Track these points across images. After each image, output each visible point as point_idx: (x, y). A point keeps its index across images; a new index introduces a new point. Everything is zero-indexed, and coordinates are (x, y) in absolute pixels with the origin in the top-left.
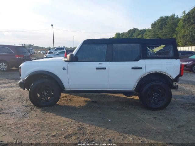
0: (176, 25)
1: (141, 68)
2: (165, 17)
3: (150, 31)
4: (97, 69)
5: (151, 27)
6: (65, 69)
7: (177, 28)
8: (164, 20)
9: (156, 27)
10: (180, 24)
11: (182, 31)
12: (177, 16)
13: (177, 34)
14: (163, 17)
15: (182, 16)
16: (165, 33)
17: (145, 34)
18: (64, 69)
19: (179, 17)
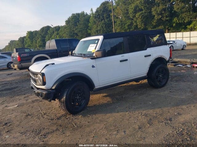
0: (88, 21)
1: (150, 55)
2: (76, 14)
3: (65, 28)
4: (121, 61)
5: (66, 24)
6: (95, 67)
7: (89, 24)
8: (76, 16)
9: (71, 24)
10: (91, 20)
11: (95, 26)
12: (86, 13)
13: (91, 30)
14: (74, 14)
15: (90, 13)
16: (80, 29)
17: (61, 31)
18: (93, 67)
19: (89, 14)
